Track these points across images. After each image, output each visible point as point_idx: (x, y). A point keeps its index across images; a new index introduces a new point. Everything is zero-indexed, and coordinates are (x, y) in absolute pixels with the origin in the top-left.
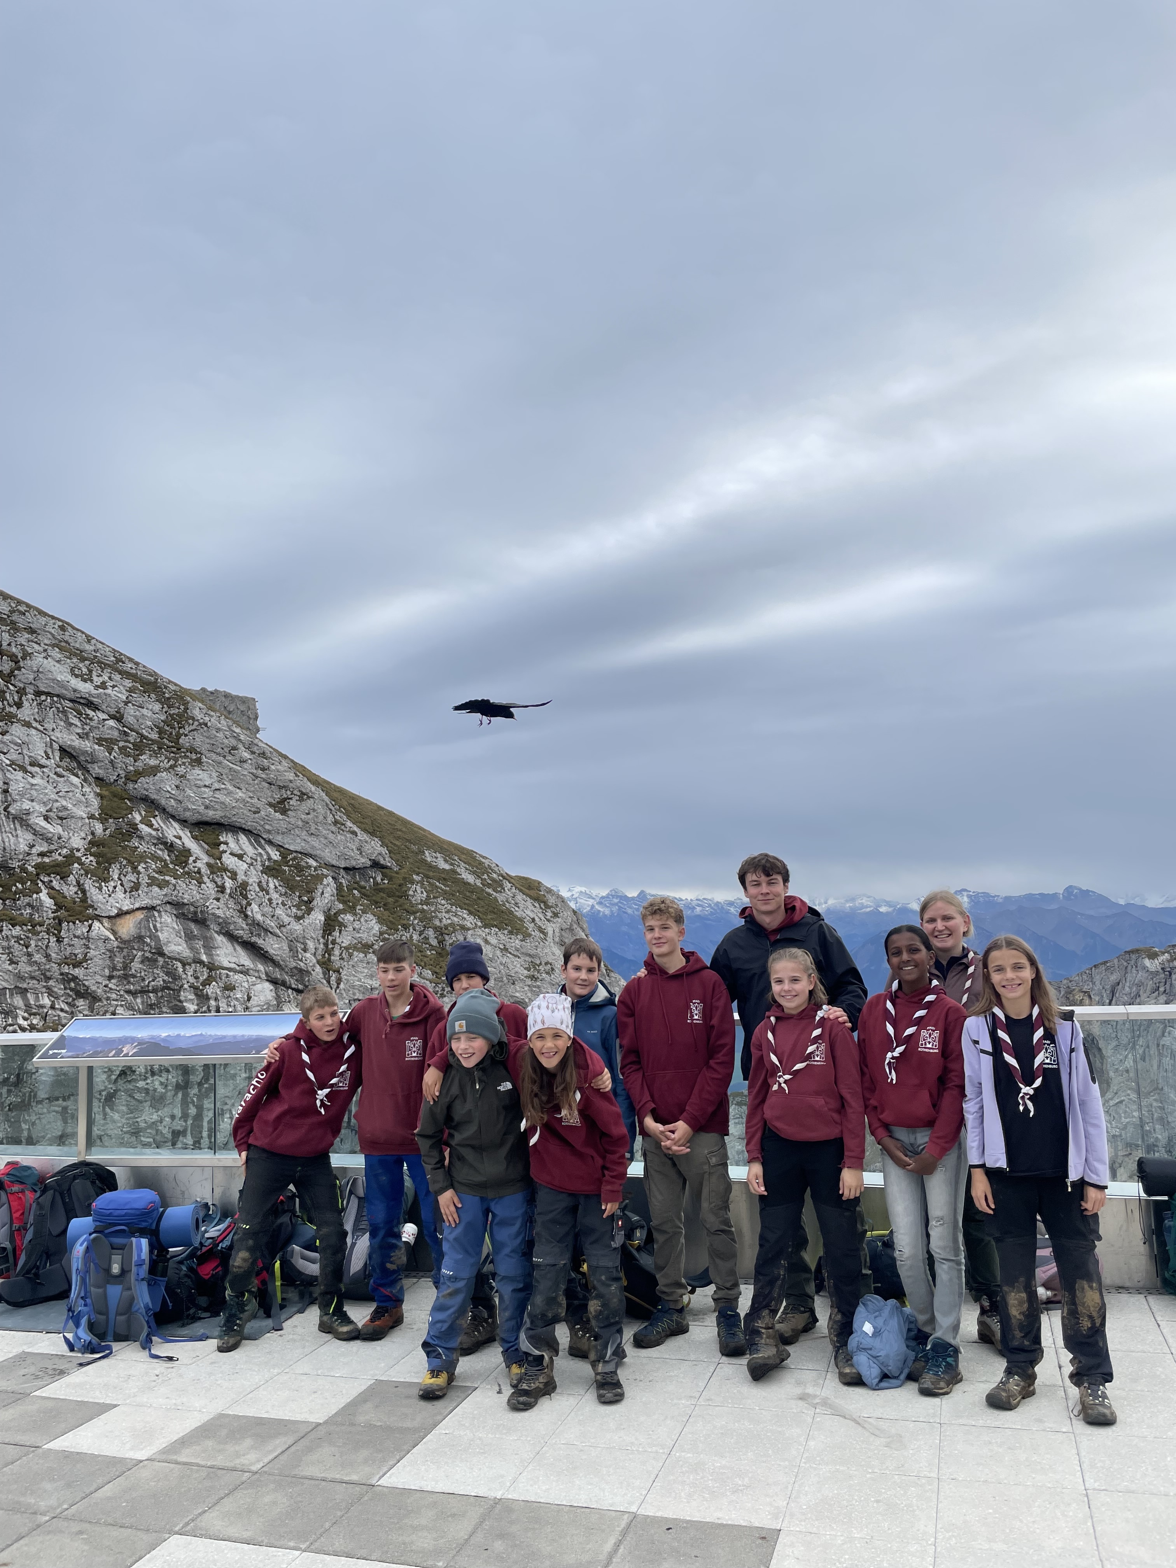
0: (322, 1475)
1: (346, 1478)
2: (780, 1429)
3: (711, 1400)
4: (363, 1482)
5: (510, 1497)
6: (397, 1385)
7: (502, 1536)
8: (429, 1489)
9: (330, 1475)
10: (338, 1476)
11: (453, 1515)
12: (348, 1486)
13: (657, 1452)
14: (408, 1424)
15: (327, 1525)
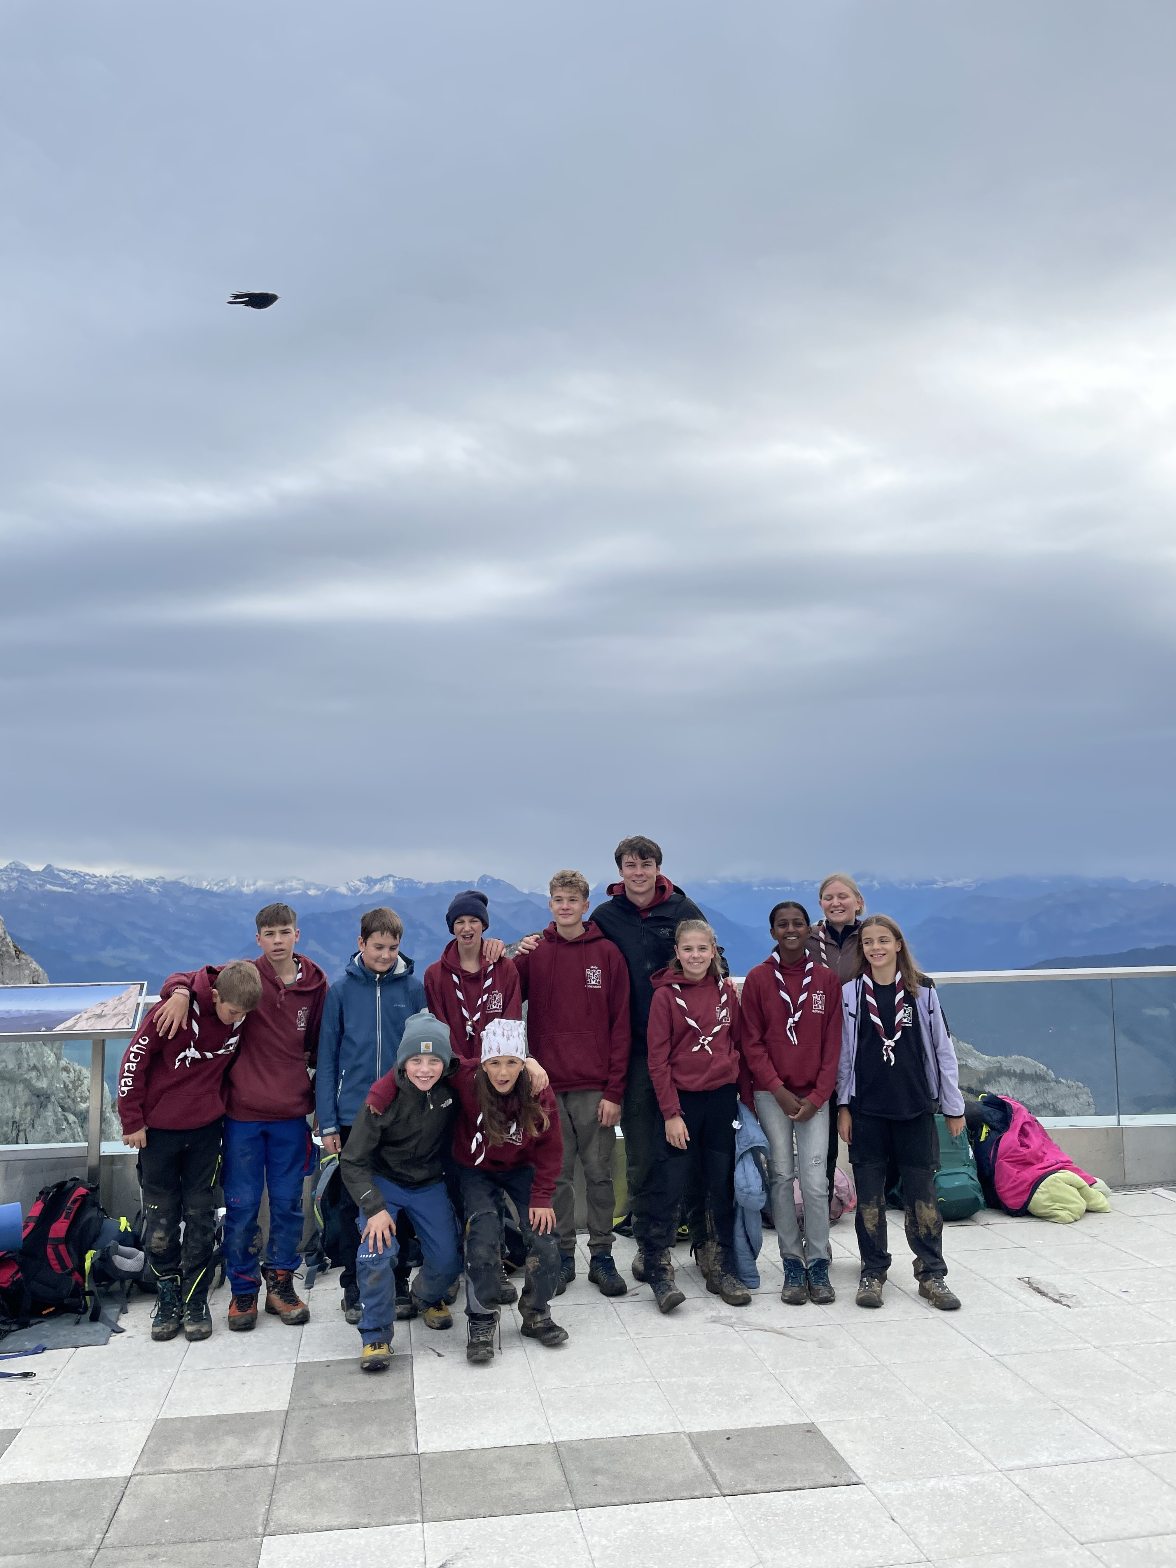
0: (354, 1454)
1: (383, 1453)
2: (724, 1348)
3: (641, 1333)
4: (404, 1452)
5: (562, 1439)
6: (328, 1364)
7: (596, 1472)
8: (477, 1446)
9: (363, 1453)
10: (372, 1453)
11: (529, 1464)
12: (393, 1459)
13: (644, 1382)
14: (383, 1397)
15: (418, 1496)
